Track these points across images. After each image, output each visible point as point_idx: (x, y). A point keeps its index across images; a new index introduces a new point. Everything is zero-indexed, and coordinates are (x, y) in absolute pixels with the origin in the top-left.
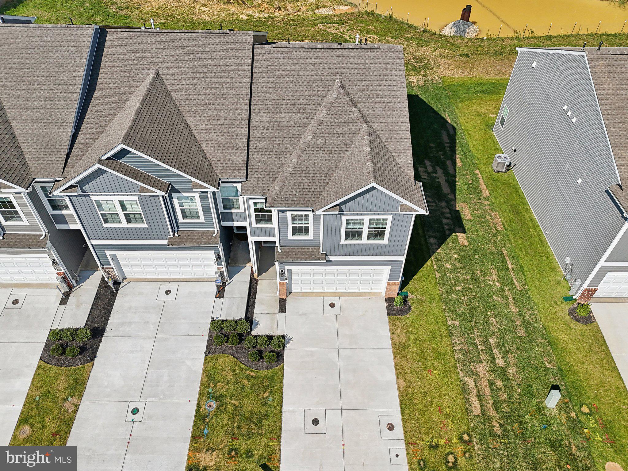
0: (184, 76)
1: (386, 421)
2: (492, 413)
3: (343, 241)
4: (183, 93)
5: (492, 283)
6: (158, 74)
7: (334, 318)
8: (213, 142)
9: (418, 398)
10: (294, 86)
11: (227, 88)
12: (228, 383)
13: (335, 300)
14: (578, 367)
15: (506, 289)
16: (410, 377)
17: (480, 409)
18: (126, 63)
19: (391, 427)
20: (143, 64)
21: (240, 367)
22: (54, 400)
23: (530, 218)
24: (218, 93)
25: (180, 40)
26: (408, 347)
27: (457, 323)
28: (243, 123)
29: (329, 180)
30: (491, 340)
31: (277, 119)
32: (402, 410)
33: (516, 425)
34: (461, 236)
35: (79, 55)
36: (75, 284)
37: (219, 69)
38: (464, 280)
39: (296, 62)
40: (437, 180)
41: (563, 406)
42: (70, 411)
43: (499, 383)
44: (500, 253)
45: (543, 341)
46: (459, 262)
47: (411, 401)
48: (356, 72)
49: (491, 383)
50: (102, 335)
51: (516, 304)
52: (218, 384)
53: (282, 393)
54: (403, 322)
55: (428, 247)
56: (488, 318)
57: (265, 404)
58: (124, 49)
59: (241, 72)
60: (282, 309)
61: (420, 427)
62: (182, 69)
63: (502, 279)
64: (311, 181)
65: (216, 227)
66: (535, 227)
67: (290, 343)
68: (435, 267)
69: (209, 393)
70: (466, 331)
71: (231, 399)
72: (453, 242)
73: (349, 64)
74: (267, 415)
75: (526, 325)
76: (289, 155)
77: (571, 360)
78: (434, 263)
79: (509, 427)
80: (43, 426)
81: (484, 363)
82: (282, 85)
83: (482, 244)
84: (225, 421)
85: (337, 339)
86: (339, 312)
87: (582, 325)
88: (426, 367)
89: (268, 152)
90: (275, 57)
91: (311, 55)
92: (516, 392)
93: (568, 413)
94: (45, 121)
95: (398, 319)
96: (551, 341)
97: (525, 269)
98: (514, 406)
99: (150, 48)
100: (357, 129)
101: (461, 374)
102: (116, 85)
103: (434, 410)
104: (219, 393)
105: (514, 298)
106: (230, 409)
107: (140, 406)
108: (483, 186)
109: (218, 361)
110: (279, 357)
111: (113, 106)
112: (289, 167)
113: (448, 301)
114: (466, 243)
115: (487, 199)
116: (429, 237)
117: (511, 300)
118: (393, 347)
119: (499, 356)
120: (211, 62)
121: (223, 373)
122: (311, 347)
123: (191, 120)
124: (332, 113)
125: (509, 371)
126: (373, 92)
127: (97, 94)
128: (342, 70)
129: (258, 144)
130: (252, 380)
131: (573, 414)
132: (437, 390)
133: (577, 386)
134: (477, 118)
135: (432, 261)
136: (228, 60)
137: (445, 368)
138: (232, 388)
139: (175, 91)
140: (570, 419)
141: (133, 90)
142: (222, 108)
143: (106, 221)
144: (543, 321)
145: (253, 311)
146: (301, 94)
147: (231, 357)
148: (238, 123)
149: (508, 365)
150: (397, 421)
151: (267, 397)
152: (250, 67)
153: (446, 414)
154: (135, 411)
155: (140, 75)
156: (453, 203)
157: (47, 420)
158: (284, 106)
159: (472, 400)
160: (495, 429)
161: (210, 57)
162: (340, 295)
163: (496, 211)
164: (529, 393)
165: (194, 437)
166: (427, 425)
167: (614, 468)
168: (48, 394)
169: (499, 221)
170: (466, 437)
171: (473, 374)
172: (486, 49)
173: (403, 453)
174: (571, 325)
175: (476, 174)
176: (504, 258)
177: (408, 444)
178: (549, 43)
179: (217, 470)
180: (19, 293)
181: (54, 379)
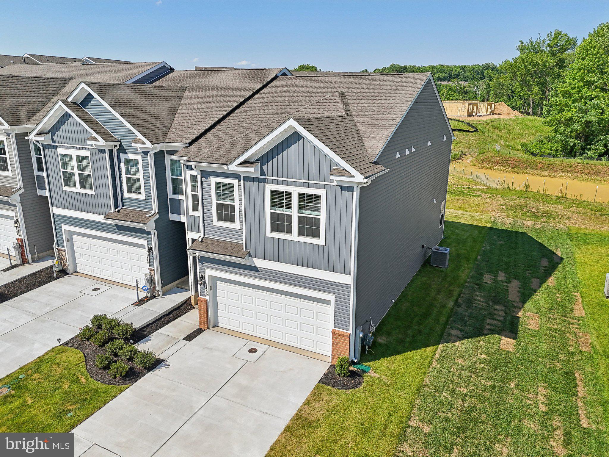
3: (268, 232)
4: (193, 97)
7: (241, 363)
10: (294, 96)
12: (46, 378)
13: (261, 347)
15: (557, 418)
21: (78, 368)
24: (221, 97)
25: (221, 73)
27: (427, 429)
28: (223, 112)
31: (259, 113)
34: (506, 340)
38: (479, 383)
40: (506, 288)
44: (569, 374)
46: (484, 363)
48: (366, 88)
51: (567, 443)
52: (36, 374)
54: (335, 396)
55: (441, 336)
57: (58, 416)
59: (253, 87)
60: (191, 337)
63: (554, 403)
67: (163, 369)
69: (16, 379)
70: (437, 444)
71: (30, 395)
78: (439, 351)
82: (284, 95)
85: (222, 385)
86: (254, 360)
89: (229, 132)
90: (292, 81)
91: (327, 79)
104: (26, 384)
106: (16, 404)
108: (578, 307)
109: (65, 354)
110: (134, 377)
113: (429, 397)
115: (578, 318)
117: (558, 434)
118: (292, 420)
122: (181, 382)
123: (182, 110)
130: (76, 386)
135: (437, 348)
138: (45, 384)
139: (188, 96)
145: (157, 329)
147: (81, 355)
151: (68, 410)
162: (273, 345)
163: (588, 332)
169: (586, 342)
175: (574, 295)
176: (573, 380)
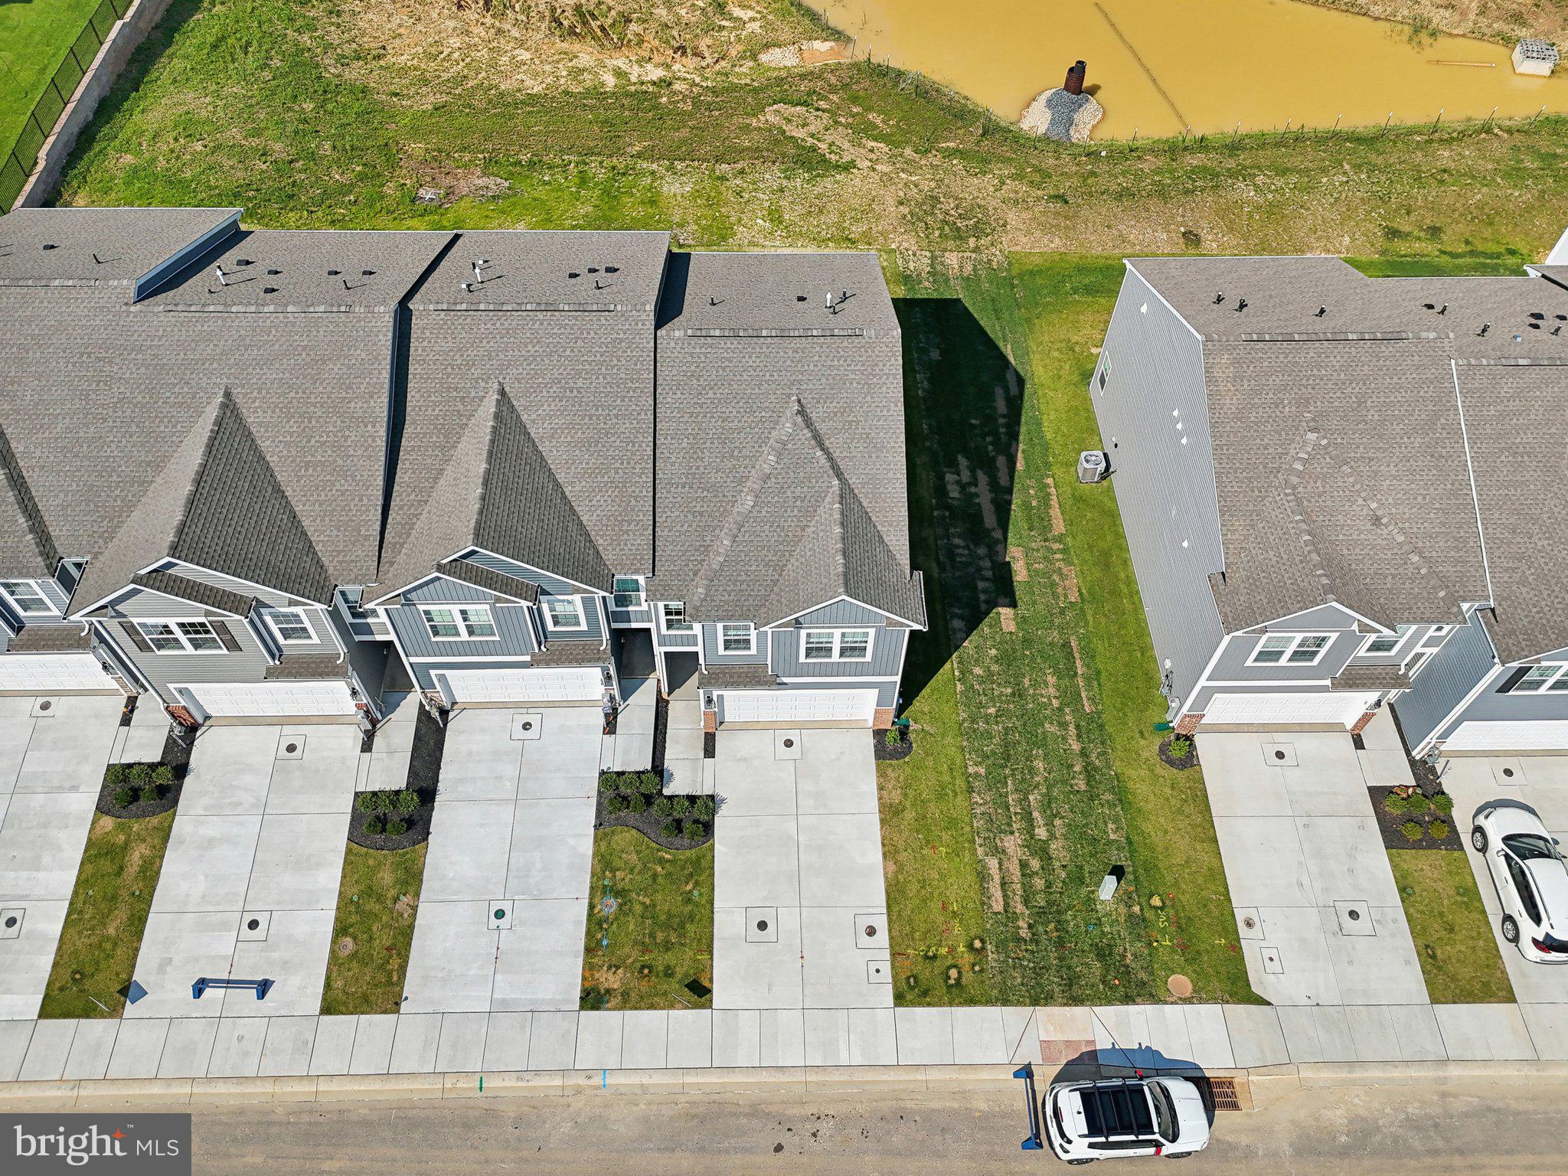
0: (544, 393)
1: (864, 922)
2: (1020, 908)
3: (802, 659)
4: (546, 425)
5: (1045, 700)
6: (502, 393)
7: (790, 765)
8: (598, 512)
9: (913, 889)
10: (724, 409)
11: (616, 417)
12: (632, 871)
13: (793, 735)
14: (1157, 838)
15: (1067, 710)
16: (903, 856)
17: (1002, 903)
18: (449, 370)
19: (871, 931)
20: (476, 372)
21: (648, 847)
22: (380, 899)
23: (1127, 577)
24: (602, 425)
25: (533, 325)
26: (903, 811)
27: (982, 771)
28: (644, 479)
29: (780, 575)
30: (1031, 798)
31: (698, 468)
32: (889, 907)
33: (1052, 926)
34: (1005, 612)
35: (376, 366)
36: (380, 718)
37: (601, 380)
38: (1001, 694)
39: (727, 363)
40: (977, 500)
41: (1124, 898)
42: (406, 915)
43: (1035, 864)
44: (1066, 645)
45: (1110, 797)
46: (997, 662)
47: (902, 892)
48: (824, 381)
49: (1024, 865)
50: (433, 800)
51: (1079, 736)
52: (618, 873)
53: (713, 884)
54: (899, 770)
55: (948, 638)
56: (1031, 761)
57: (688, 900)
58: (443, 344)
59: (637, 385)
60: (709, 751)
61: (913, 931)
62: (540, 380)
63: (1063, 693)
64: (752, 577)
65: (606, 635)
66: (1134, 593)
67: (723, 806)
68: (957, 673)
69: (605, 887)
70: (994, 782)
71: (638, 895)
72: (991, 626)
73: (812, 367)
74: (691, 918)
75: (1089, 771)
76: (717, 531)
77: (1148, 827)
78: (955, 666)
79: (1041, 929)
80: (371, 938)
81: (1017, 834)
82: (705, 406)
83: (1037, 629)
84: (631, 927)
85: (795, 799)
86: (798, 755)
87: (1175, 771)
88: (928, 842)
89: (685, 527)
90: (691, 354)
91: (750, 349)
92: (1058, 878)
93: (1130, 906)
94: (338, 487)
95: (891, 765)
96: (1123, 797)
97: (1104, 674)
98: (1053, 897)
99: (485, 341)
100: (824, 489)
101: (980, 851)
102: (437, 412)
103: (935, 906)
104: (619, 887)
105: (1078, 727)
106: (638, 908)
107: (506, 906)
108: (1055, 512)
109: (615, 838)
110: (708, 828)
111: (436, 452)
112: (719, 554)
113: (972, 734)
114: (1012, 628)
115: (1060, 539)
116: (954, 616)
117: (1072, 727)
118: (880, 811)
119: (1041, 822)
120: (587, 367)
121: (624, 856)
122: (755, 813)
123: (563, 474)
124: (785, 460)
125: (1052, 846)
126: (851, 418)
127: (408, 430)
128: (800, 377)
129: (669, 513)
130: (668, 865)
131: (1136, 909)
132: (943, 877)
133: (1150, 867)
134: (1065, 357)
135: (952, 662)
136: (615, 362)
137: (957, 842)
138: (639, 878)
139: (533, 421)
140: (1131, 916)
141: (465, 421)
142: (611, 453)
143: (436, 633)
144: (1117, 766)
145: (663, 756)
146: (736, 423)
147: (634, 832)
148: (637, 479)
150: (881, 923)
151: (690, 891)
152: (652, 375)
153: (953, 912)
154: (500, 914)
155: (473, 394)
156: (999, 548)
157: (375, 928)
158: (708, 445)
159: (992, 890)
160: (1021, 932)
161: (586, 358)
162: (802, 726)
163: (1072, 564)
164: (1077, 878)
165: (589, 950)
166: (923, 927)
167: (1181, 982)
168: (369, 892)
169: (1072, 583)
170: (977, 944)
171: (998, 851)
172: (1103, 182)
173: (886, 968)
174: (1159, 770)
175: (1048, 486)
176: (1071, 654)
177: (893, 955)
178: (1231, 164)
179: (625, 995)
180: (291, 734)
181: (374, 870)
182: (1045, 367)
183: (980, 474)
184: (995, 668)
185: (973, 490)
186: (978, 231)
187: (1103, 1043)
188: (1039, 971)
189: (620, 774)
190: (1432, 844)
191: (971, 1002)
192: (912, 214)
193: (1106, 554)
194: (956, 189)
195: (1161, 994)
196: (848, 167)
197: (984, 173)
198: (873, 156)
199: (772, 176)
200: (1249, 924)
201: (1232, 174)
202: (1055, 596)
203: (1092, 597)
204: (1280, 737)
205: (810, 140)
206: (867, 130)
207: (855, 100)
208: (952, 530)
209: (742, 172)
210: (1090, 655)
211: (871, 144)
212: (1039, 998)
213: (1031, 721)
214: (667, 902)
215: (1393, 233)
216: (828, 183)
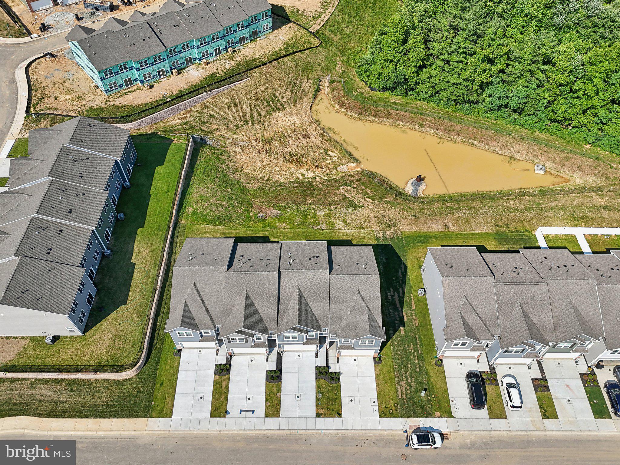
0: (307, 289)
1: (373, 400)
2: (405, 397)
4: (307, 296)
5: (411, 350)
6: (300, 290)
7: (356, 365)
8: (319, 315)
9: (383, 393)
14: (434, 382)
16: (380, 386)
17: (401, 396)
18: (288, 284)
19: (374, 402)
20: (294, 284)
22: (274, 394)
23: (429, 320)
24: (319, 296)
25: (305, 275)
26: (380, 376)
27: (397, 367)
29: (356, 329)
30: (407, 373)
31: (339, 305)
32: (378, 397)
33: (411, 401)
36: (269, 354)
37: (319, 286)
39: (344, 282)
41: (427, 395)
42: (279, 397)
43: (408, 388)
44: (415, 337)
45: (424, 373)
46: (400, 341)
47: (380, 394)
48: (364, 286)
49: (406, 388)
50: (282, 372)
51: (418, 359)
53: (341, 391)
55: (389, 335)
56: (407, 365)
57: (336, 395)
58: (287, 278)
59: (326, 288)
61: (383, 402)
62: (306, 286)
63: (414, 349)
64: (351, 329)
65: (319, 338)
66: (430, 324)
67: (342, 374)
68: (391, 344)
69: (319, 392)
70: (400, 370)
72: (399, 332)
73: (361, 283)
74: (337, 399)
75: (420, 367)
76: (343, 319)
77: (432, 380)
79: (409, 402)
80: (273, 402)
81: (404, 381)
83: (409, 333)
84: (325, 400)
85: (357, 373)
86: (357, 363)
87: (438, 367)
88: (386, 383)
89: (336, 317)
90: (337, 281)
92: (413, 391)
93: (428, 397)
94: (268, 310)
95: (377, 366)
96: (427, 373)
97: (423, 344)
98: (412, 395)
99: (295, 278)
100: (365, 310)
101: (396, 385)
102: (286, 294)
103: (387, 397)
105: (417, 357)
106: (326, 396)
107: (299, 396)
109: (320, 381)
110: (339, 379)
111: (287, 302)
112: (343, 324)
114: (403, 333)
116: (391, 330)
117: (416, 358)
118: (375, 376)
119: (409, 379)
120: (316, 284)
121: (322, 385)
122: (349, 376)
123: (312, 307)
124: (356, 303)
125: (412, 384)
126: (369, 294)
128: (359, 285)
129: (333, 315)
132: (389, 390)
133: (432, 389)
134: (415, 261)
136: (321, 283)
137: (392, 383)
139: (305, 295)
140: (428, 399)
141: (292, 295)
142: (321, 302)
143: (285, 339)
144: (426, 366)
145: (328, 363)
147: (324, 380)
149: (412, 382)
150: (376, 400)
151: (336, 393)
152: (329, 285)
153: (391, 398)
155: (293, 289)
156: (401, 313)
157: (273, 400)
159: (399, 393)
160: (405, 402)
162: (358, 356)
163: (417, 317)
164: (417, 391)
165: (317, 405)
166: (385, 401)
167: (438, 413)
168: (271, 392)
169: (417, 321)
170: (396, 405)
171: (401, 385)
172: (425, 211)
173: (377, 410)
174: (435, 367)
175: (411, 296)
176: (416, 339)
177: (379, 407)
178: (457, 206)
179: (325, 414)
180: (252, 357)
181: (272, 387)
182: (411, 264)
183: (396, 293)
184: (400, 343)
185: (394, 297)
186: (394, 225)
187: (422, 426)
188: (409, 411)
189: (320, 367)
190: (492, 384)
191: (395, 417)
192: (378, 220)
193: (425, 315)
194: (389, 213)
195: (434, 416)
196: (362, 207)
197: (395, 208)
198: (368, 203)
199: (343, 209)
200: (452, 401)
201: (458, 209)
202: (413, 325)
203: (421, 325)
204: (461, 359)
205: (352, 198)
206: (366, 195)
207: (362, 184)
208: (389, 308)
209: (336, 208)
210: (420, 340)
211: (367, 199)
212: (408, 417)
213: (408, 355)
214: (332, 395)
215: (497, 226)
216: (357, 211)
